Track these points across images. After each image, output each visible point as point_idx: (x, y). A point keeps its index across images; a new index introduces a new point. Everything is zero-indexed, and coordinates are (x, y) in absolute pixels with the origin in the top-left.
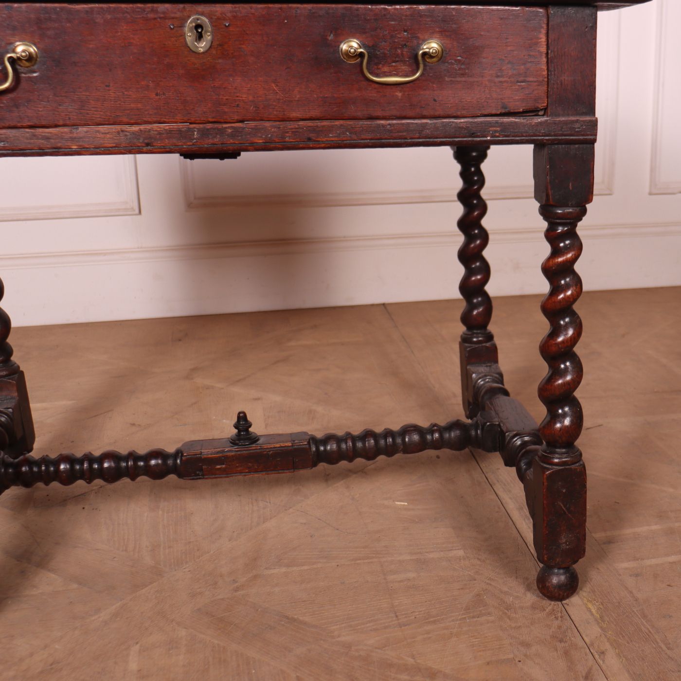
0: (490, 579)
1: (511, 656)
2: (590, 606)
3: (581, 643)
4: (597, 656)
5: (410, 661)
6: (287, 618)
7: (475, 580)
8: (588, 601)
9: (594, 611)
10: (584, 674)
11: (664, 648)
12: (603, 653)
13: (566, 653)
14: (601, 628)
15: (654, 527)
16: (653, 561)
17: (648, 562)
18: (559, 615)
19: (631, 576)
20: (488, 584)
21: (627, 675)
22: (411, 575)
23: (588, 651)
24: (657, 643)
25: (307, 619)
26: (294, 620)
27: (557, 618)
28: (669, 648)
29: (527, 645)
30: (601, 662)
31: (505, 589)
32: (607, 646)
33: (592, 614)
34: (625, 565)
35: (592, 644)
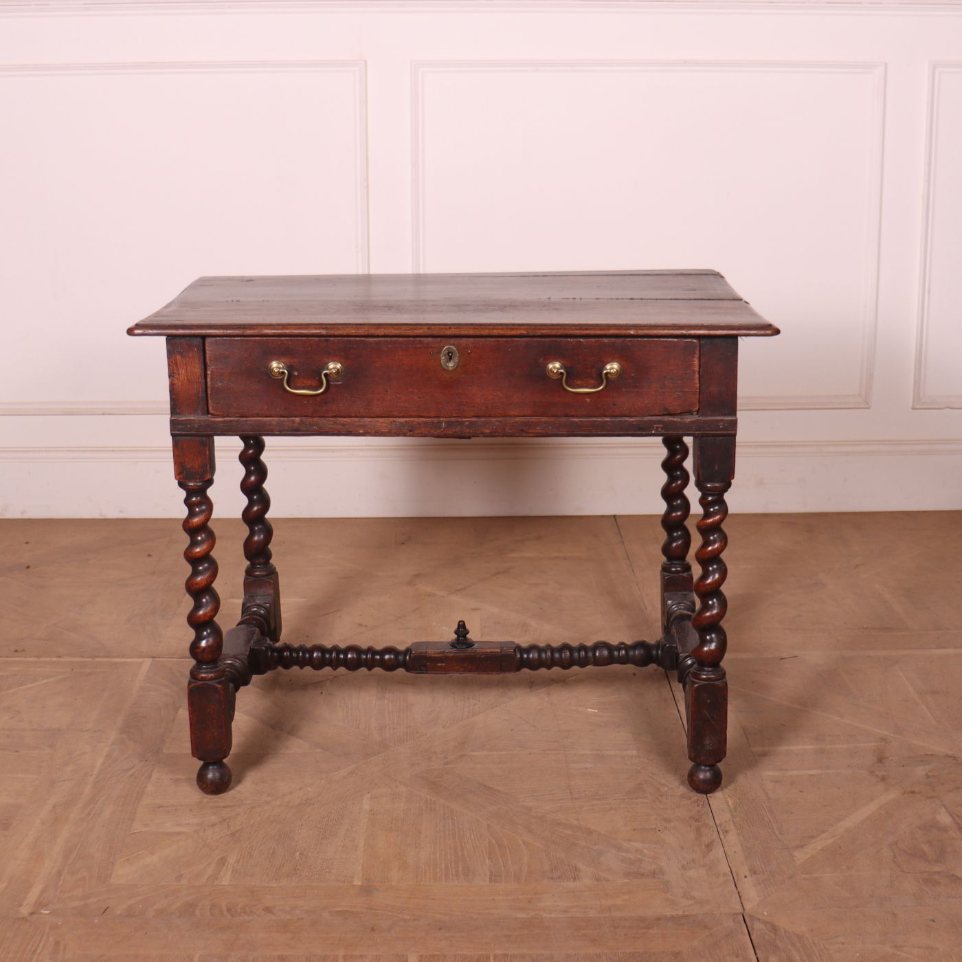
0: (653, 774)
1: (654, 827)
2: (729, 799)
3: (712, 823)
4: (721, 833)
5: (575, 822)
6: (485, 786)
7: (640, 773)
8: (729, 796)
9: (730, 803)
10: (706, 843)
11: (777, 832)
12: (727, 832)
13: (698, 829)
14: (732, 816)
15: (808, 747)
16: (795, 773)
17: (790, 773)
18: (702, 803)
19: (771, 781)
20: (650, 777)
21: (740, 847)
22: (588, 765)
23: (715, 829)
24: (773, 829)
25: (500, 788)
26: (490, 788)
27: (698, 805)
28: (780, 834)
29: (668, 821)
30: (722, 837)
31: (663, 781)
32: (732, 827)
33: (728, 806)
34: (770, 773)
35: (721, 825)
